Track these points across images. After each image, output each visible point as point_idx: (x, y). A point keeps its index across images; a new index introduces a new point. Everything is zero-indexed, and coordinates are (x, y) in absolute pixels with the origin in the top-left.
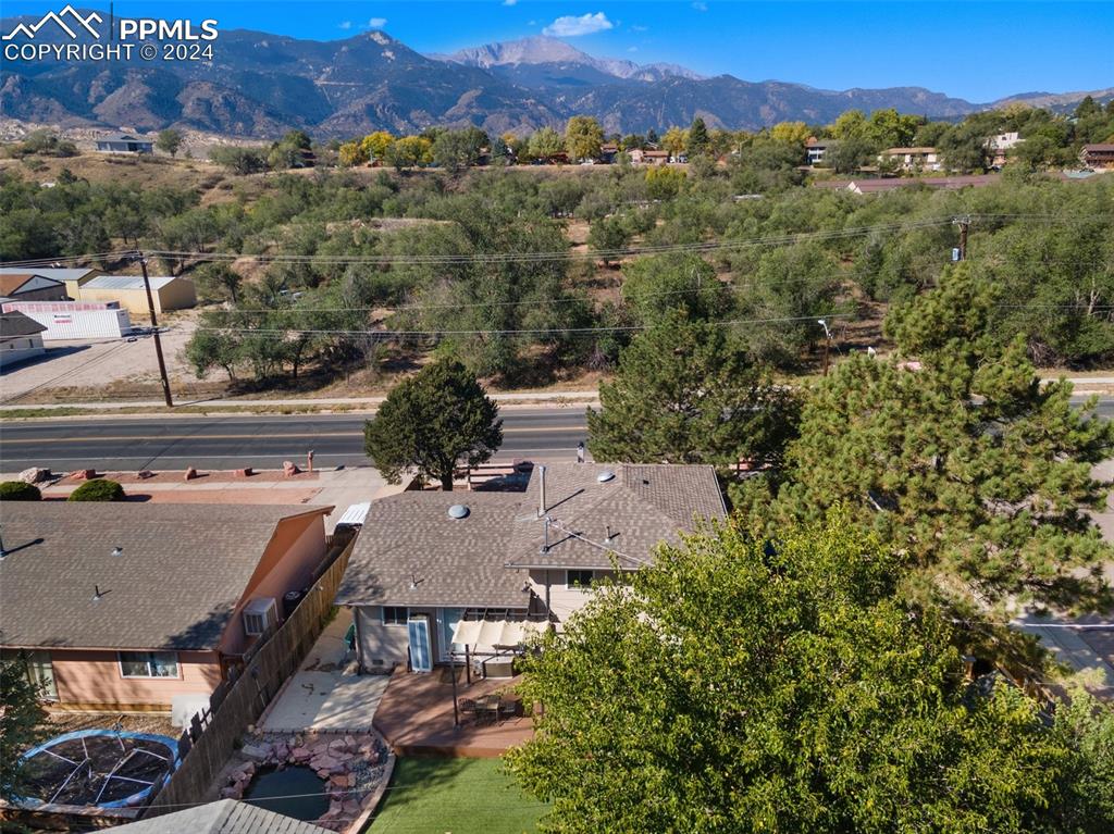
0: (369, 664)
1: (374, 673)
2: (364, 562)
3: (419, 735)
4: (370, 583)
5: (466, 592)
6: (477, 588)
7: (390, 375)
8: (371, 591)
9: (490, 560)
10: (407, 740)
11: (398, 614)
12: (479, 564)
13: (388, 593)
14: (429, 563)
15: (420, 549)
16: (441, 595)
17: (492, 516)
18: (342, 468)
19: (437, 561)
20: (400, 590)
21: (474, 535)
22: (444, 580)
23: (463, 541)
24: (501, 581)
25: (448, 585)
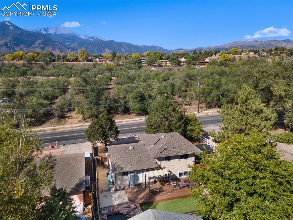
0: (118, 188)
1: (119, 190)
2: (115, 162)
3: (143, 200)
4: (119, 167)
5: (143, 165)
6: (145, 164)
7: (62, 120)
8: (120, 169)
9: (145, 158)
10: (140, 202)
11: (125, 174)
12: (143, 159)
13: (124, 168)
14: (131, 161)
15: (127, 158)
16: (137, 167)
17: (140, 148)
18: (64, 145)
19: (132, 159)
20: (127, 168)
21: (138, 153)
22: (136, 164)
23: (136, 154)
24: (150, 162)
25: (138, 165)
